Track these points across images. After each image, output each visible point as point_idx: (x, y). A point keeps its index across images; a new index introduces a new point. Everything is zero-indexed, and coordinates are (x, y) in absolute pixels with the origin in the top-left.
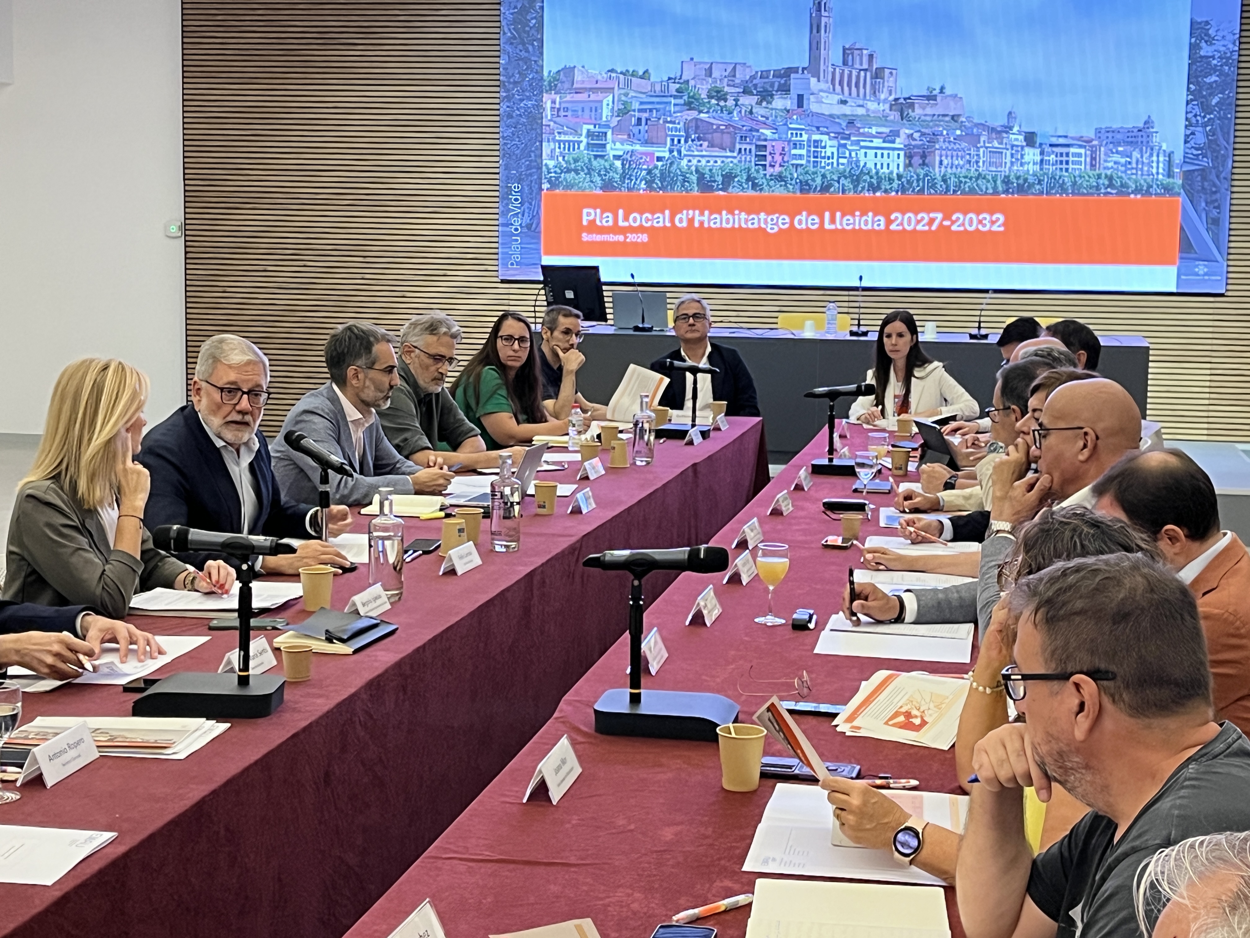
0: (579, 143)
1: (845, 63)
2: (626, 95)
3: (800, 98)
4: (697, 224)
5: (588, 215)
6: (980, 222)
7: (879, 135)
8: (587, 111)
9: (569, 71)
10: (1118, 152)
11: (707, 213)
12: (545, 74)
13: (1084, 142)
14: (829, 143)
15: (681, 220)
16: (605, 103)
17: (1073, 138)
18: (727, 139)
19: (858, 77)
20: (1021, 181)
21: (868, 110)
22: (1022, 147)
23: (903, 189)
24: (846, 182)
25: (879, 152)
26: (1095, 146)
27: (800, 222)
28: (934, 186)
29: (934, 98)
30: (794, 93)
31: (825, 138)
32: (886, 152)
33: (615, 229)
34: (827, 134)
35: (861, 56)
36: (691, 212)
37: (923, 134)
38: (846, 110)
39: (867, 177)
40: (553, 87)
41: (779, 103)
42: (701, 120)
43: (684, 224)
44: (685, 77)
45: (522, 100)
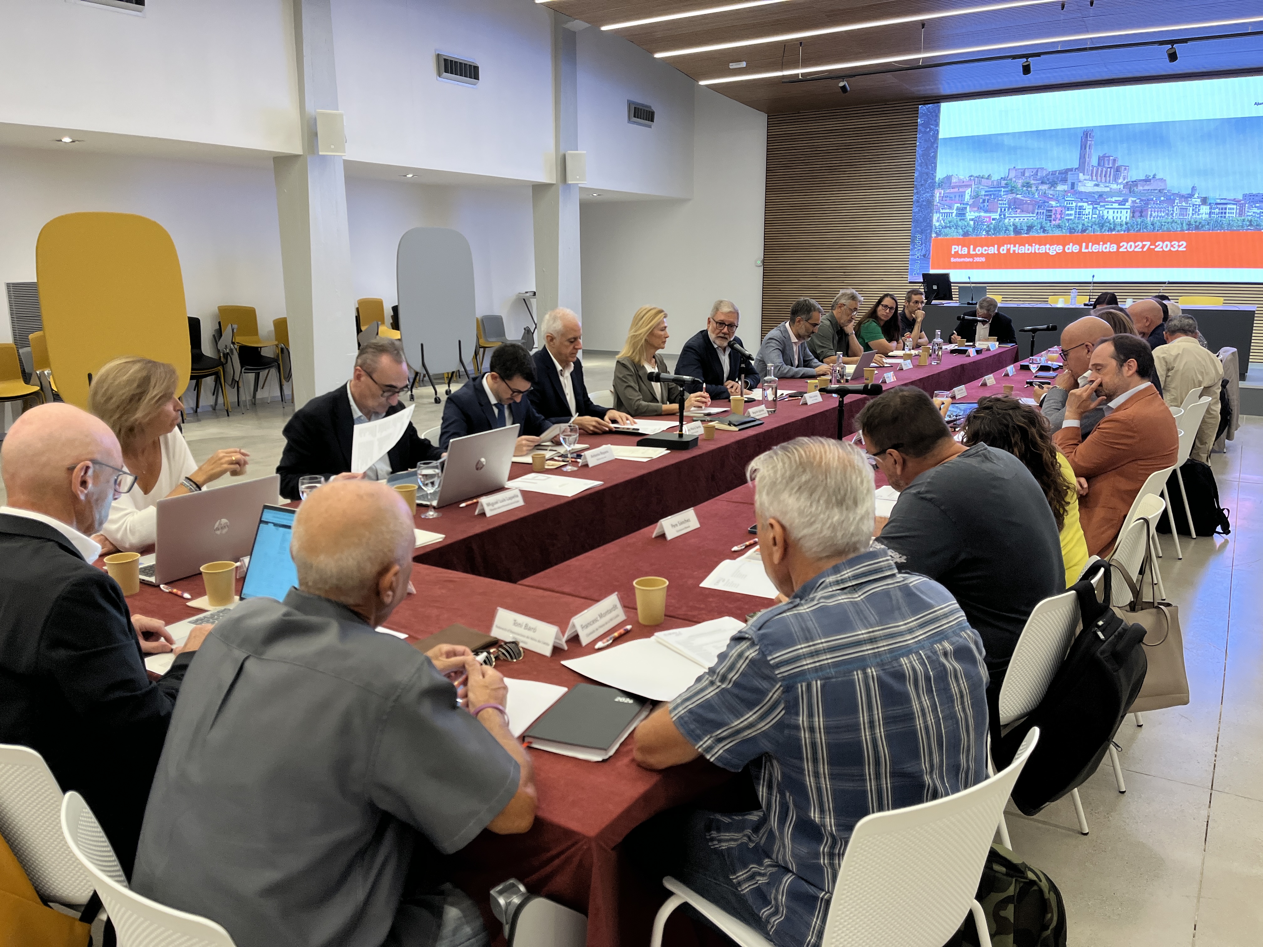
0: (952, 213)
1: (1099, 164)
2: (978, 188)
3: (1073, 185)
4: (1011, 252)
5: (955, 249)
6: (1172, 246)
7: (1116, 202)
8: (957, 197)
9: (949, 178)
10: (1255, 207)
11: (1017, 246)
12: (937, 179)
13: (1236, 202)
14: (1088, 207)
15: (1003, 250)
16: (967, 192)
17: (1229, 200)
18: (1030, 207)
19: (1106, 172)
20: (1197, 224)
21: (1111, 189)
22: (1199, 205)
23: (1128, 230)
24: (1096, 227)
25: (1116, 211)
26: (1242, 204)
27: (1069, 249)
28: (1146, 228)
29: (1149, 180)
30: (1069, 182)
31: (1085, 205)
32: (1119, 211)
33: (969, 255)
34: (1087, 202)
35: (1109, 161)
36: (1009, 246)
37: (1141, 200)
38: (1097, 189)
39: (1108, 224)
40: (940, 185)
41: (1061, 187)
42: (1018, 199)
43: (1005, 252)
44: (1010, 177)
45: (924, 193)
